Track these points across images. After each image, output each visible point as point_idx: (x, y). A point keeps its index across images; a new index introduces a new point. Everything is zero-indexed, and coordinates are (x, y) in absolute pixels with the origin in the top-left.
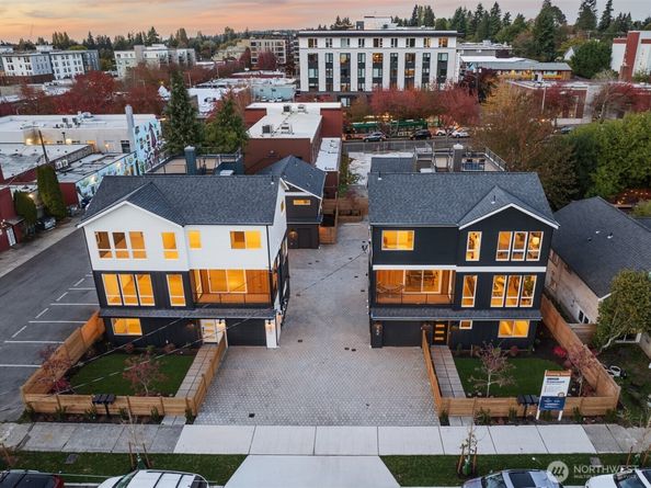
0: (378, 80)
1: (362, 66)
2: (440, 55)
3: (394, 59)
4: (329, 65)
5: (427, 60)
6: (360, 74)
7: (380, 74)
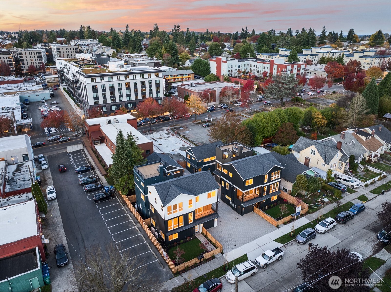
0: (129, 95)
1: (120, 89)
2: (156, 81)
3: (136, 85)
4: (104, 90)
5: (150, 84)
6: (120, 93)
7: (130, 92)
